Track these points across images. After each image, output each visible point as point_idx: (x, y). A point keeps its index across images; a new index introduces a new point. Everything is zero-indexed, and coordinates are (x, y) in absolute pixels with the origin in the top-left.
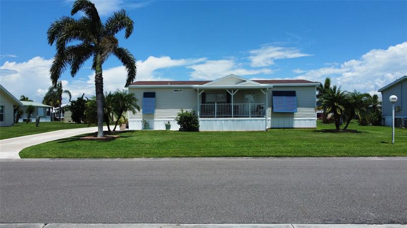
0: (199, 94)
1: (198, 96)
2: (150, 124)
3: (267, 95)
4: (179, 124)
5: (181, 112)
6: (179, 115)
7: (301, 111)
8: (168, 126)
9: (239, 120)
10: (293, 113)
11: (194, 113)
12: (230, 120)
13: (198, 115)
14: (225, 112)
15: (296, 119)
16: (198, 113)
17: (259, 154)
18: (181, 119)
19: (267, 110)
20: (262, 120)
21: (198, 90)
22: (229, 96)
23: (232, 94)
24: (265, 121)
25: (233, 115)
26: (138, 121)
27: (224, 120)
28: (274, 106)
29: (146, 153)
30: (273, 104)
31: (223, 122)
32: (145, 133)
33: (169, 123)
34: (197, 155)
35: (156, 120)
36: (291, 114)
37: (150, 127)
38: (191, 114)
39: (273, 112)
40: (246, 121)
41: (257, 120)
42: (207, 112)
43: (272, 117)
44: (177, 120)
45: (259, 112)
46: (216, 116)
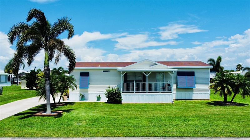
0: (122, 75)
1: (121, 76)
2: (85, 96)
3: (173, 76)
4: (107, 97)
5: (108, 89)
6: (107, 91)
7: (198, 87)
8: (99, 98)
9: (152, 95)
10: (193, 88)
11: (118, 89)
12: (146, 95)
13: (122, 91)
14: (141, 89)
15: (194, 92)
16: (122, 89)
17: (167, 135)
18: (108, 94)
19: (173, 88)
20: (169, 95)
21: (121, 72)
22: (144, 77)
23: (147, 76)
24: (171, 96)
25: (147, 91)
26: (76, 94)
27: (141, 95)
28: (178, 83)
29: (83, 133)
30: (177, 81)
31: (140, 96)
32: (82, 106)
33: (99, 95)
34: (121, 135)
35: (90, 93)
36: (190, 89)
37: (85, 97)
38: (116, 91)
39: (177, 88)
40: (158, 96)
41: (165, 95)
42: (128, 89)
43: (176, 91)
44: (105, 94)
45: (166, 89)
46: (134, 91)
